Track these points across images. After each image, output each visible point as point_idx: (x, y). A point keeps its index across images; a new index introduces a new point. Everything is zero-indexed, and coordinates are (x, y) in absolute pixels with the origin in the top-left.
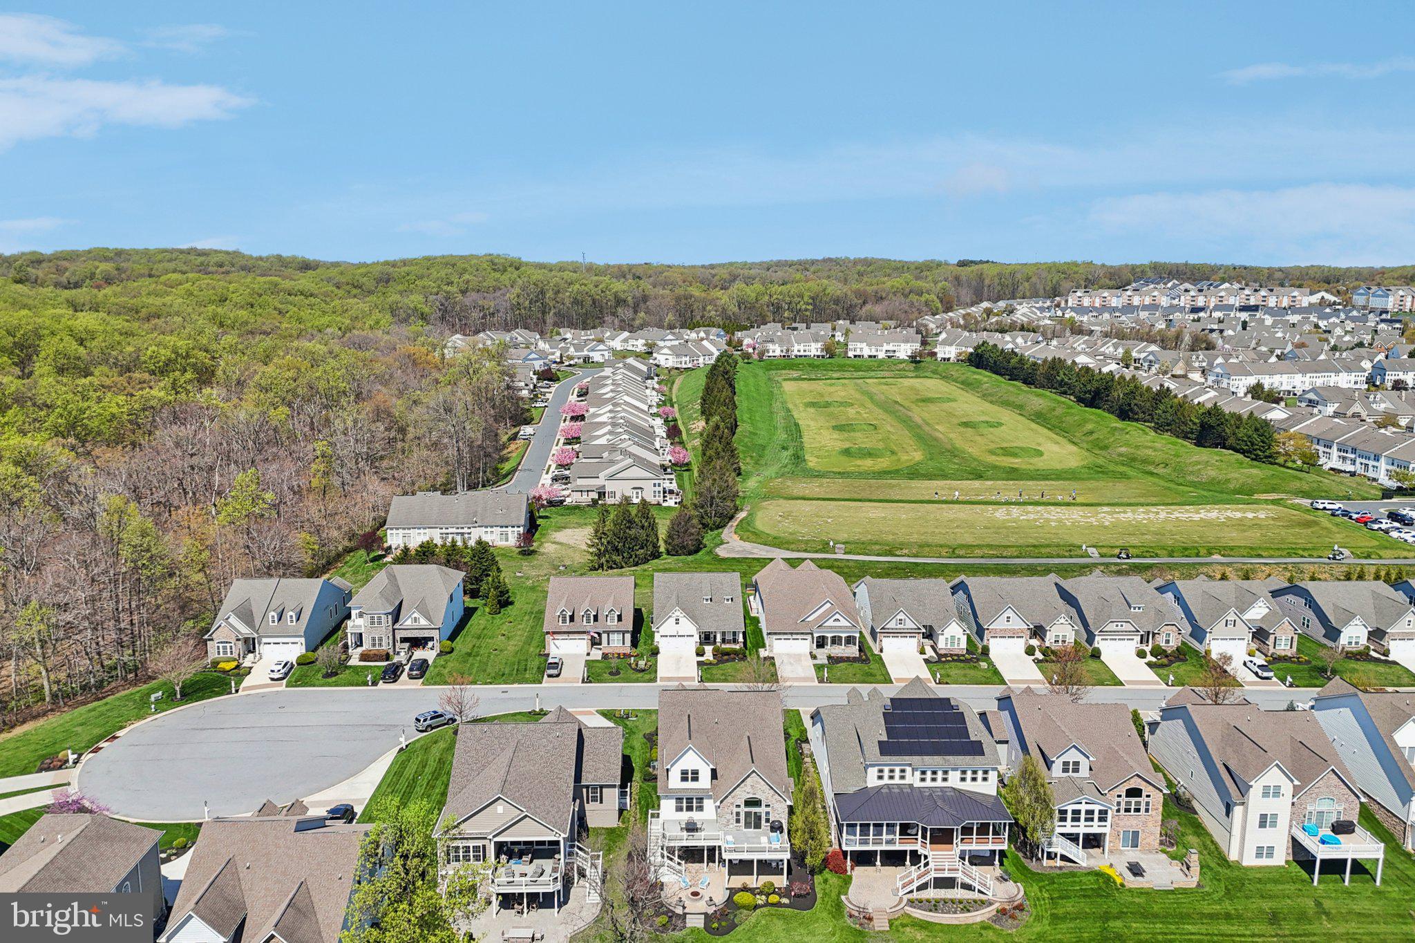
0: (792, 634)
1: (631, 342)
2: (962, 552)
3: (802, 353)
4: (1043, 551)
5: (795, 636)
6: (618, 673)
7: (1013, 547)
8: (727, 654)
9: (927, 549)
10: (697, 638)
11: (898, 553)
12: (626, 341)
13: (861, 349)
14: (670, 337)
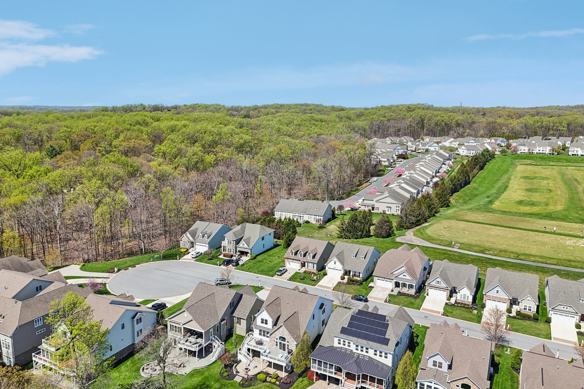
0: (384, 278)
1: (453, 143)
2: (522, 257)
3: (541, 152)
4: (573, 264)
5: (386, 280)
6: (303, 279)
7: (555, 259)
8: (353, 281)
10: (342, 272)
11: (487, 252)
12: (451, 142)
13: (577, 151)
14: (472, 141)
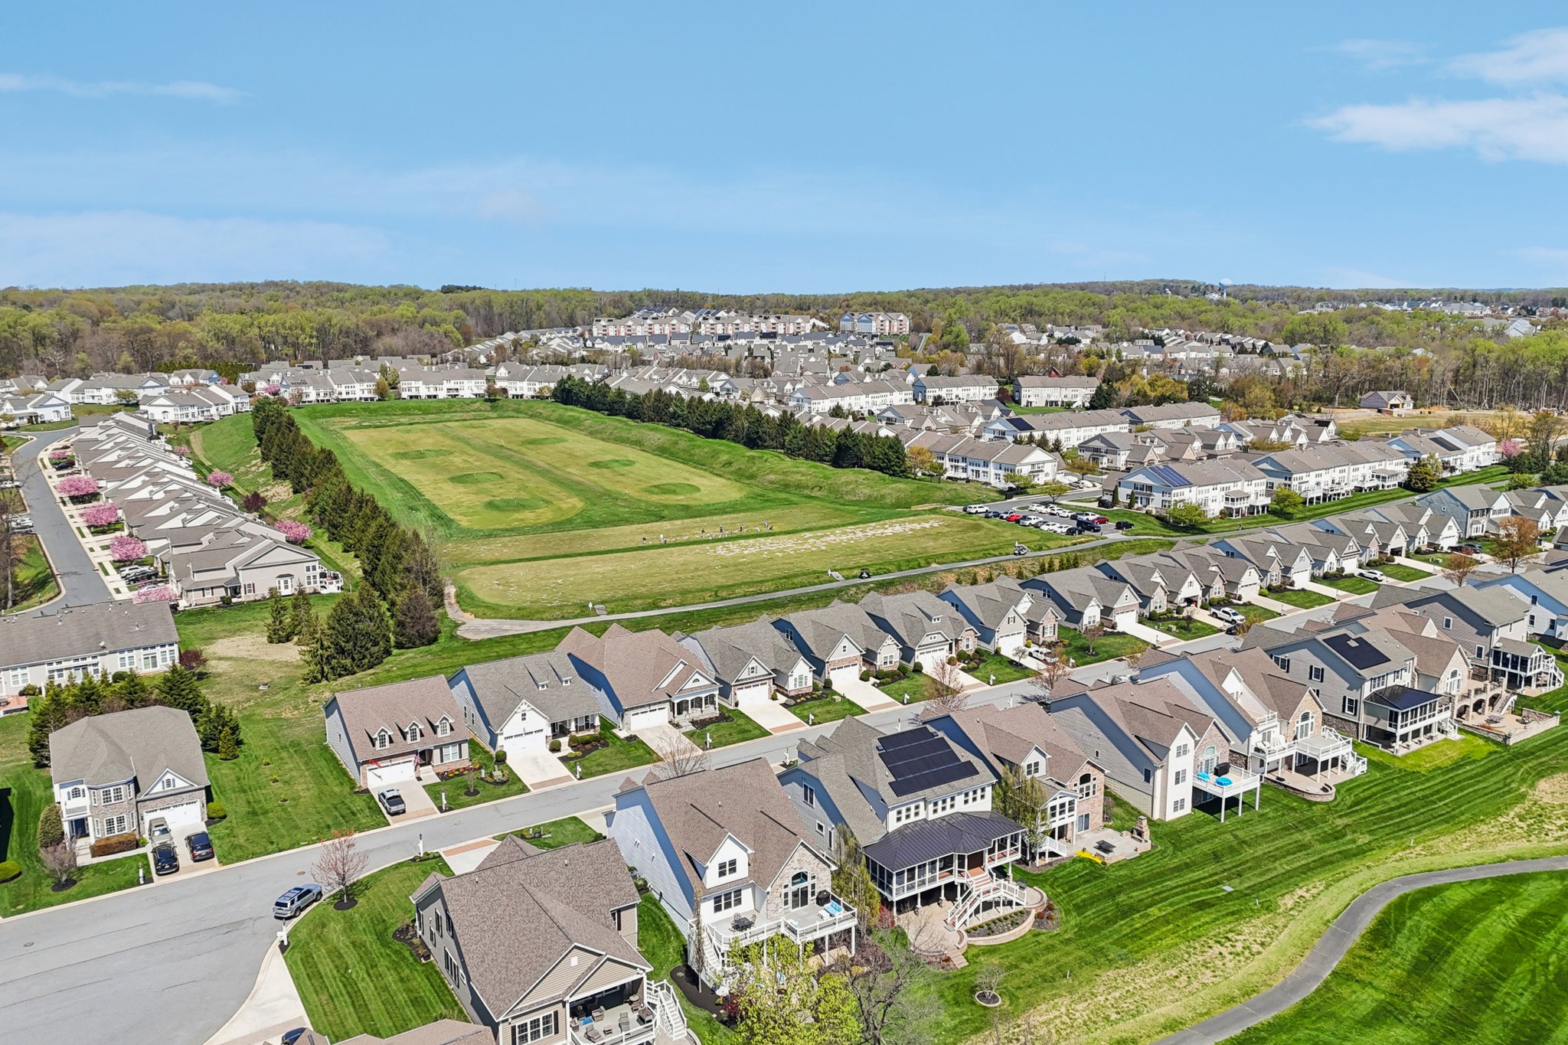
0: (649, 705)
3: (344, 396)
5: (652, 708)
6: (476, 792)
8: (587, 742)
9: (690, 596)
10: (548, 731)
12: (79, 391)
13: (417, 389)
